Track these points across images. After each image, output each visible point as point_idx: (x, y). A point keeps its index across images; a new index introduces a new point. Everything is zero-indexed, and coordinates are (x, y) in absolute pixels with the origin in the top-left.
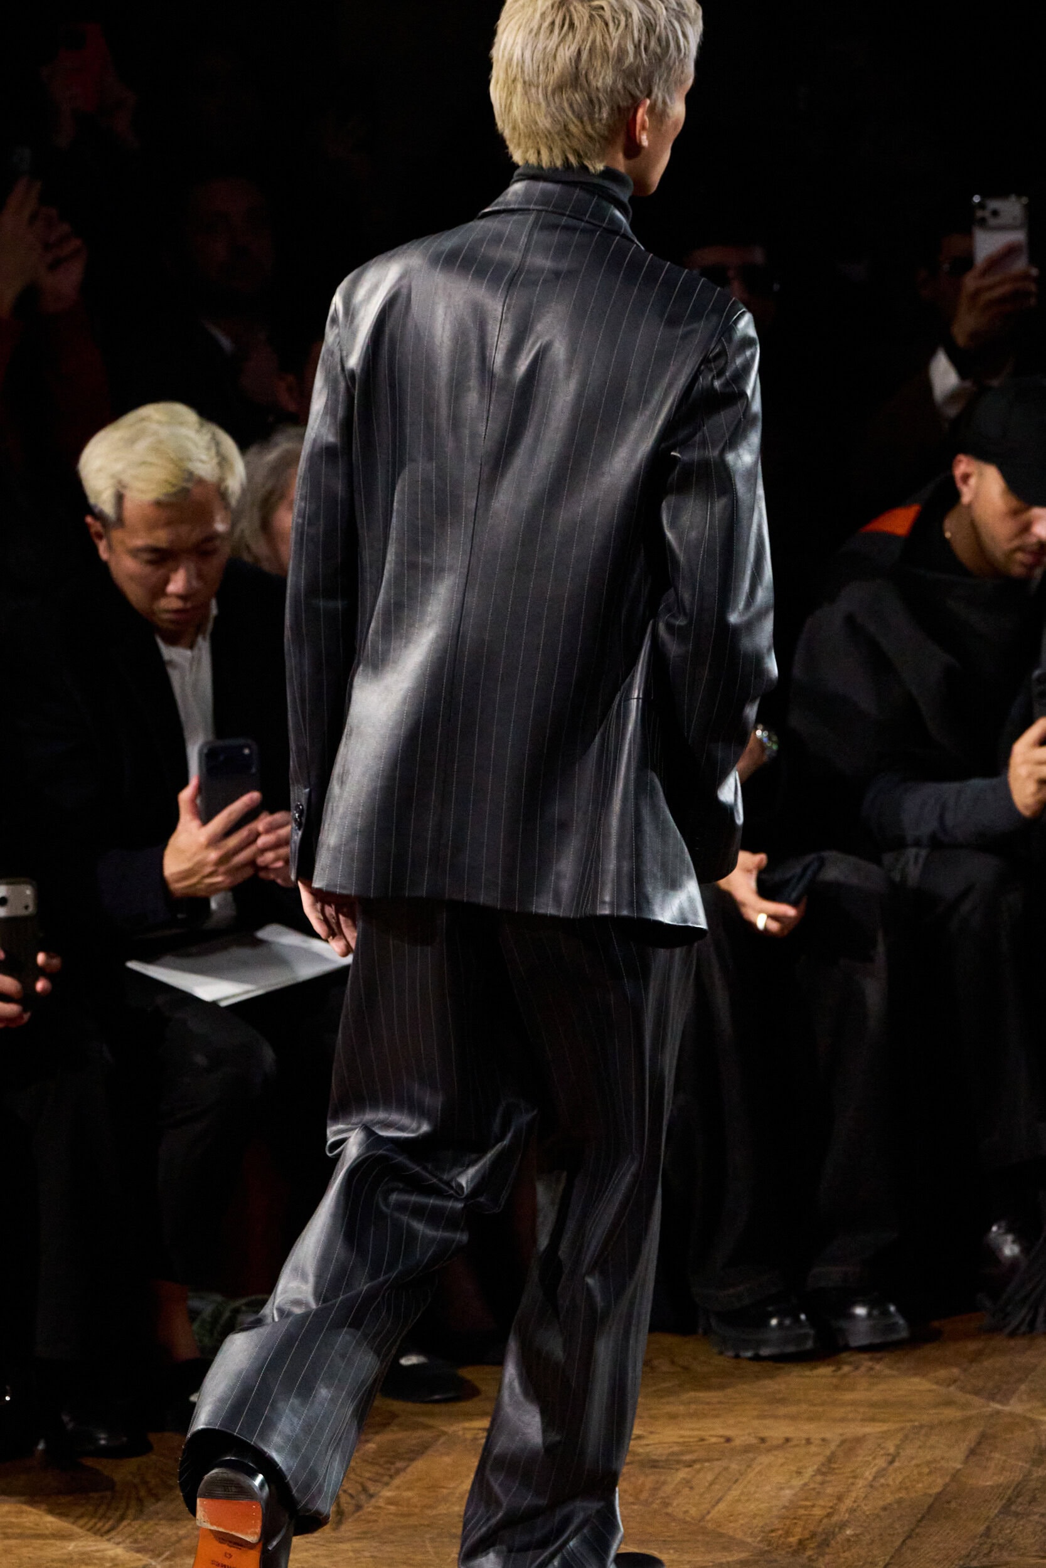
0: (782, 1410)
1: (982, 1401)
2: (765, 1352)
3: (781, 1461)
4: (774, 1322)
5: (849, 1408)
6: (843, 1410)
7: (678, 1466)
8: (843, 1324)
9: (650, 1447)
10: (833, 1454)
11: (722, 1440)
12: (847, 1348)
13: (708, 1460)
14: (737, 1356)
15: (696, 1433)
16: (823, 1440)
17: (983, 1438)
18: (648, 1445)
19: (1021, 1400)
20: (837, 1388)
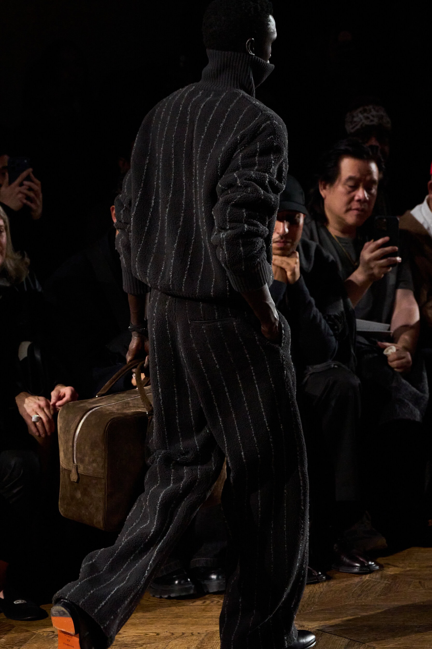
0: (181, 621)
2: (173, 595)
3: (181, 643)
4: (177, 582)
5: (209, 619)
6: (206, 620)
7: (136, 646)
8: (206, 582)
9: (124, 638)
10: (203, 639)
11: (156, 634)
12: (208, 593)
13: (149, 643)
15: (144, 631)
16: (199, 633)
18: (123, 637)
20: (203, 610)
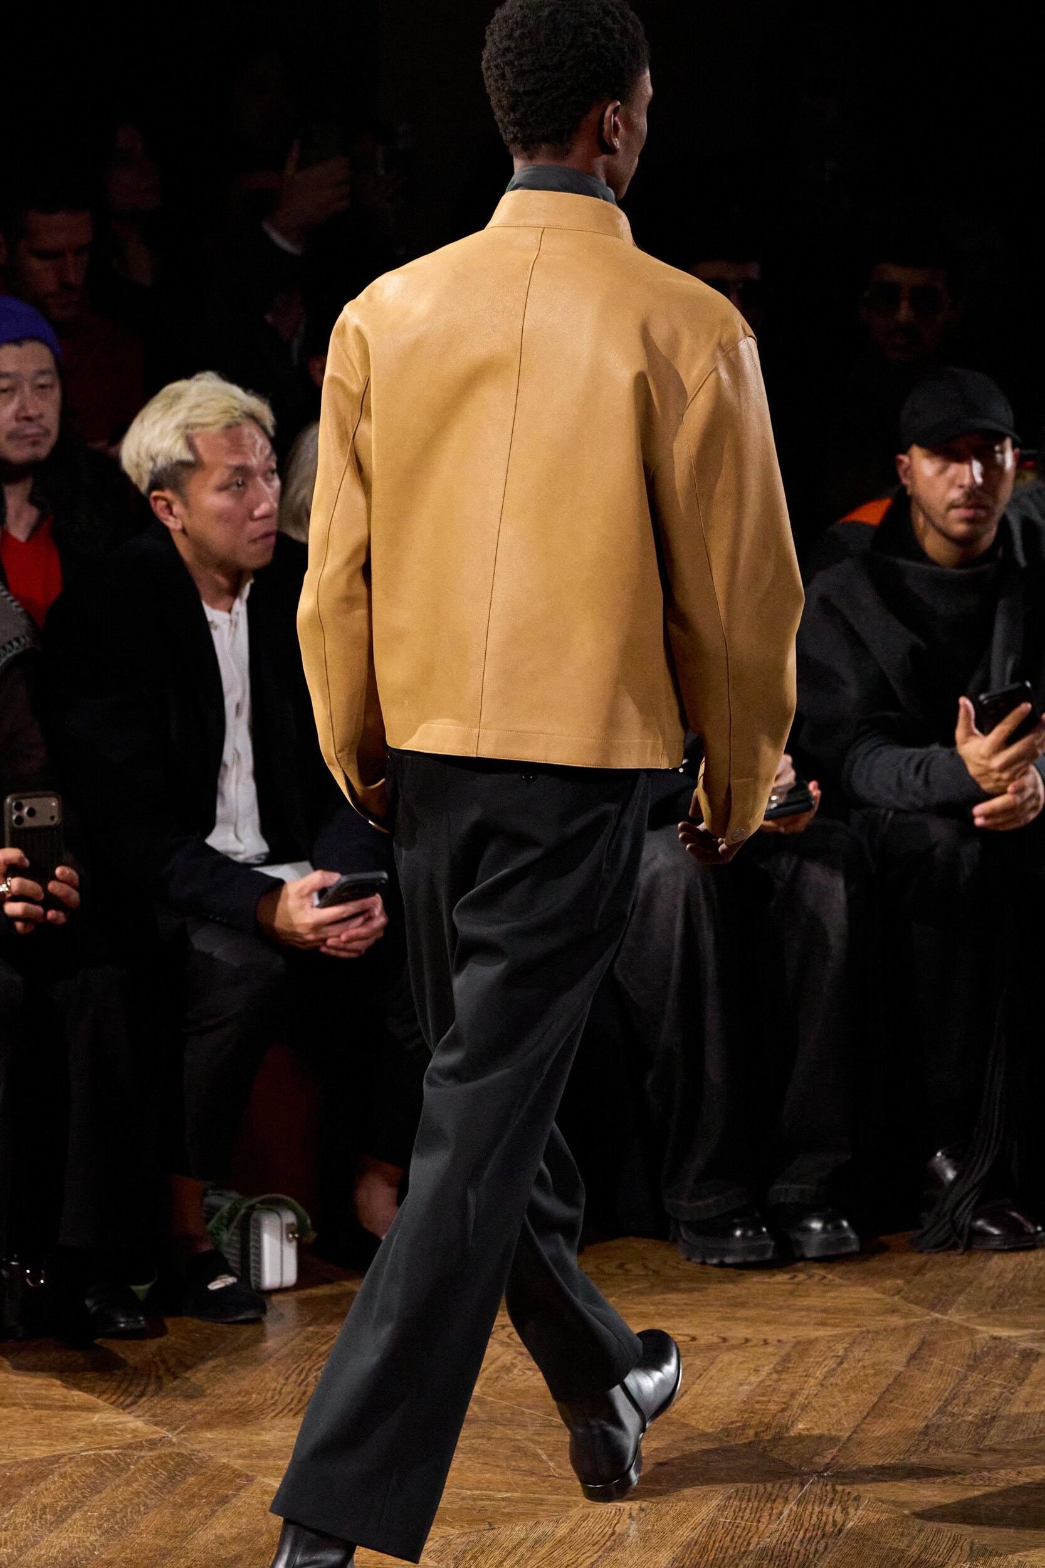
0: (743, 1313)
1: (926, 1311)
2: (729, 1260)
3: (740, 1359)
4: (738, 1233)
5: (803, 1313)
6: (798, 1314)
8: (800, 1236)
10: (788, 1354)
11: (688, 1339)
12: (802, 1258)
14: (704, 1263)
16: (779, 1341)
17: (923, 1343)
19: (958, 1311)
20: (793, 1294)
